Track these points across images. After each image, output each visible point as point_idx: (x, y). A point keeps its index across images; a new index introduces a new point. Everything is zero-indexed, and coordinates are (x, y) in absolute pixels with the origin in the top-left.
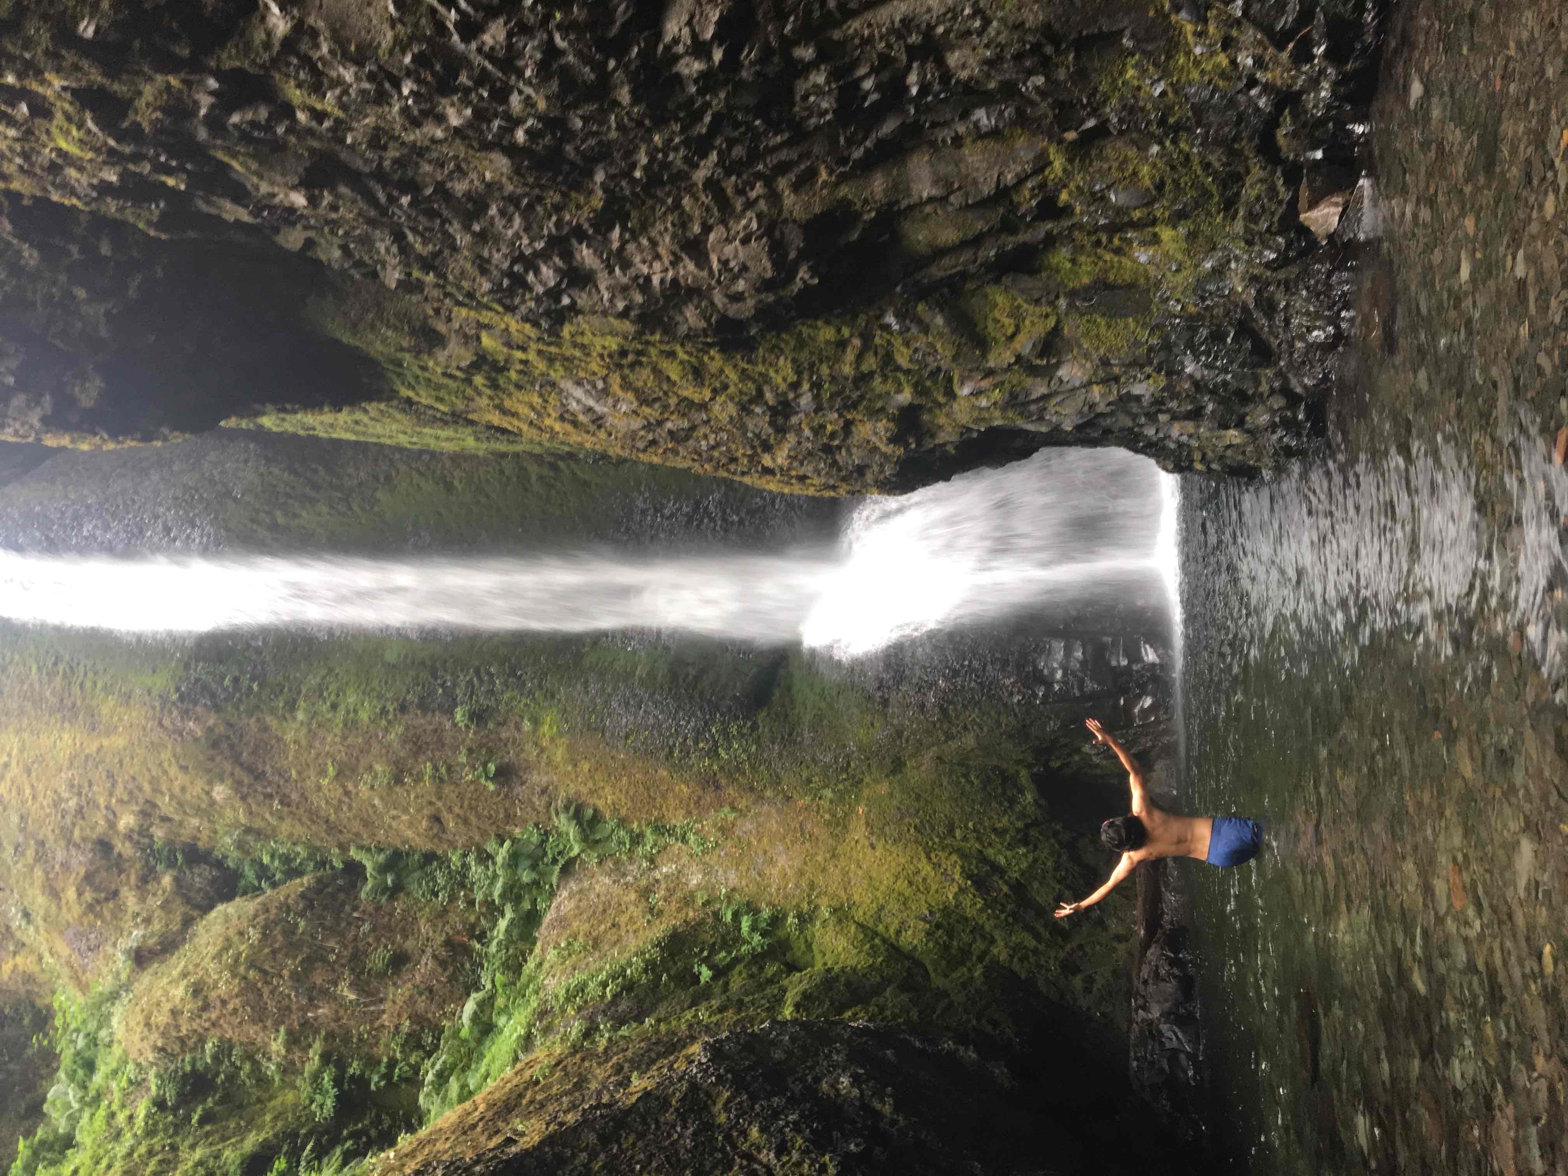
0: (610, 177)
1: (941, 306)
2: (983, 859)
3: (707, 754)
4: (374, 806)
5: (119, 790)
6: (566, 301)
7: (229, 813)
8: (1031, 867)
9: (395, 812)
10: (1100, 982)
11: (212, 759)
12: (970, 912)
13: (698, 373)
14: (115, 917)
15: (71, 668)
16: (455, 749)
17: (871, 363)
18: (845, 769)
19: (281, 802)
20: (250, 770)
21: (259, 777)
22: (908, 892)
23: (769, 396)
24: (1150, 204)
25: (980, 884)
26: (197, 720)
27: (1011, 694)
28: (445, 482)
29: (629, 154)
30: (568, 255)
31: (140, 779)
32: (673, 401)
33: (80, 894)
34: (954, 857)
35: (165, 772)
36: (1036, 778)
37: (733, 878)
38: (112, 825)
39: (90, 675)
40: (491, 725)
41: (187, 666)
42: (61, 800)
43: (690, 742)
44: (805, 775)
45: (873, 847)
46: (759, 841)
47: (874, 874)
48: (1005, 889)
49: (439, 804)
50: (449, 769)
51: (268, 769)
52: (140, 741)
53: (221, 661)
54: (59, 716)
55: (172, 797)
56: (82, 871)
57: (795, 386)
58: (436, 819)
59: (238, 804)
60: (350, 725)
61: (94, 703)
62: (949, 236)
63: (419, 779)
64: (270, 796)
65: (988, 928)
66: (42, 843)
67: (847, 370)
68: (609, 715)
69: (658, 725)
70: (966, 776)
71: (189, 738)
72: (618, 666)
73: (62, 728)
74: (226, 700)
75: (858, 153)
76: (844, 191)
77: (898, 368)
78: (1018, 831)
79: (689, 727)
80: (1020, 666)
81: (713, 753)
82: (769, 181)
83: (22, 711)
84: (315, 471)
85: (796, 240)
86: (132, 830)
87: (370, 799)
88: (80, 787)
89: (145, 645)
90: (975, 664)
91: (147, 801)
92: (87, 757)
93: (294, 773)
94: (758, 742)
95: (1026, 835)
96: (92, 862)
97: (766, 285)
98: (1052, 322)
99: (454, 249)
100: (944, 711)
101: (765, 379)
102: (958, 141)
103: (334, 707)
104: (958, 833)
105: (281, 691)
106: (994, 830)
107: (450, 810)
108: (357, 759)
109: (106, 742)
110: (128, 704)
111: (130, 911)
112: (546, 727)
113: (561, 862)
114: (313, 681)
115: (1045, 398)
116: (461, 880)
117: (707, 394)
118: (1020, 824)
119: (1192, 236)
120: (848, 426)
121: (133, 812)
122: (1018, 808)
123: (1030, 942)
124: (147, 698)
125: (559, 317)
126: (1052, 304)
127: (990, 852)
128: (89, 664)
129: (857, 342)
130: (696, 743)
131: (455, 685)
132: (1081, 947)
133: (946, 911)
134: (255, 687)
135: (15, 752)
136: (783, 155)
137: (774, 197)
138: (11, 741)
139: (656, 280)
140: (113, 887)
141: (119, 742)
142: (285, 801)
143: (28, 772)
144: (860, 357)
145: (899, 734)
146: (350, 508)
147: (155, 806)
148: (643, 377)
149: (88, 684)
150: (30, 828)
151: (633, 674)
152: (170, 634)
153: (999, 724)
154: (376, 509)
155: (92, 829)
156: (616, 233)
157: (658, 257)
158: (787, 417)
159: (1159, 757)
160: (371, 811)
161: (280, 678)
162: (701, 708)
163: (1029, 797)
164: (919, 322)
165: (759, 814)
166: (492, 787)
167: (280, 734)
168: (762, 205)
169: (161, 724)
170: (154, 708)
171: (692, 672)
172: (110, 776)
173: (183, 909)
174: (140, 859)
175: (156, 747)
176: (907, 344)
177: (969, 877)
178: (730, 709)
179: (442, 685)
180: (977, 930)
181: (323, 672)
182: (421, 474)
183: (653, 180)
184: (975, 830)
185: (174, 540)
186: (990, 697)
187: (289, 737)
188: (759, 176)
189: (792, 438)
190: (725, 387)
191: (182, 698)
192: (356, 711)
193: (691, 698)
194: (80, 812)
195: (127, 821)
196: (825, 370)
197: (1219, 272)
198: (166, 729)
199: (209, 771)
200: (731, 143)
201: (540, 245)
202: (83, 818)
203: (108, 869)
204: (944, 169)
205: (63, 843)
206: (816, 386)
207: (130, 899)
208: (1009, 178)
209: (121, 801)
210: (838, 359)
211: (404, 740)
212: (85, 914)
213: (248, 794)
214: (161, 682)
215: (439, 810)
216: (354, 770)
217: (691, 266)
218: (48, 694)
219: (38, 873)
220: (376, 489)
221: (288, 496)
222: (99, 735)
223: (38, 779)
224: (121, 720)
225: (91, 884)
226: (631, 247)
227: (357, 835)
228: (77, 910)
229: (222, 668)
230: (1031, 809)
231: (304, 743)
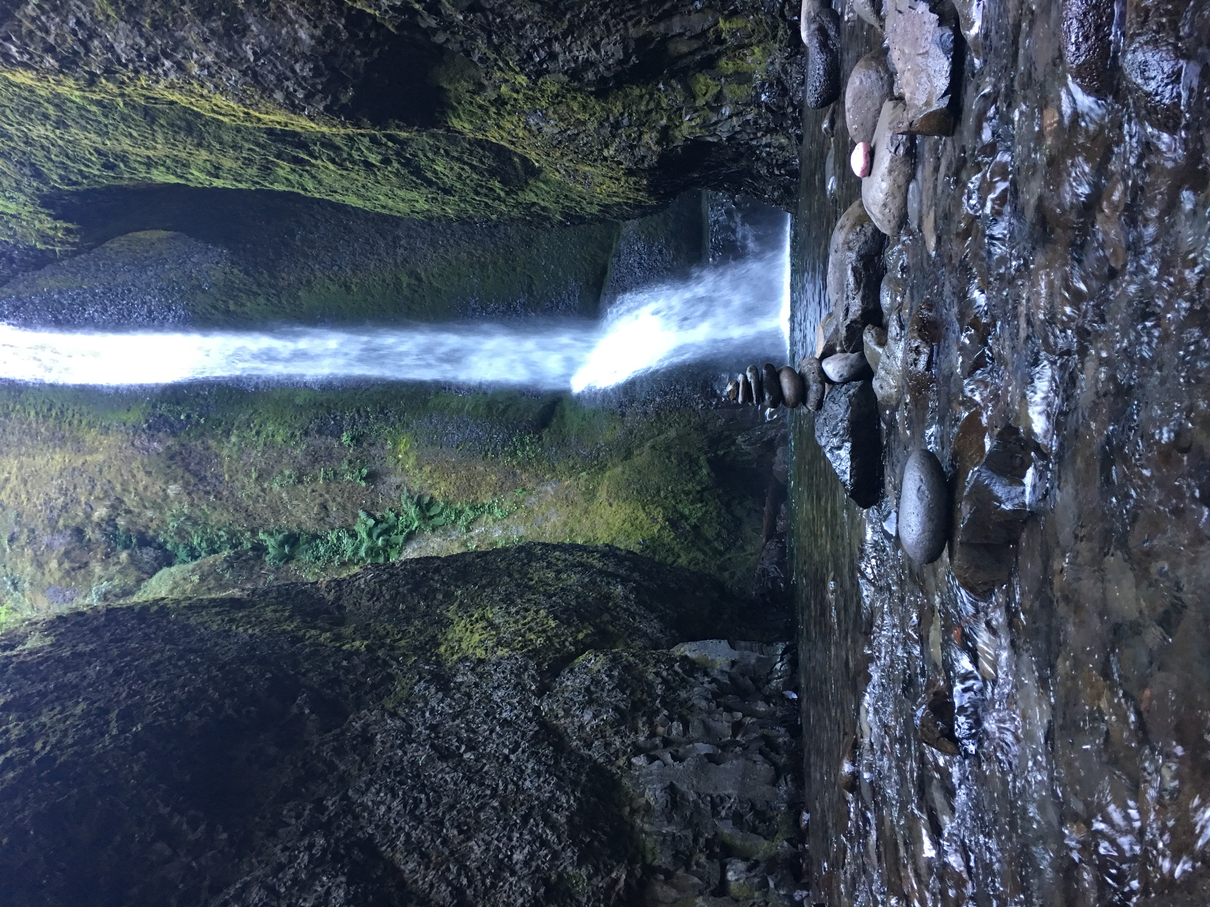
0: (573, 16)
1: (679, 81)
2: (676, 510)
3: (510, 455)
4: (281, 498)
5: (98, 491)
6: (545, 66)
7: (176, 505)
8: (703, 515)
9: (295, 502)
10: (739, 574)
11: (169, 467)
12: (667, 540)
13: (584, 107)
14: (84, 578)
15: (62, 412)
16: (340, 460)
17: (652, 105)
18: (596, 458)
19: (215, 497)
20: (195, 474)
21: (203, 479)
22: (630, 530)
23: (611, 119)
24: (751, 37)
25: (674, 524)
26: (160, 441)
27: (698, 404)
28: (346, 286)
29: (580, 7)
30: (550, 47)
31: (114, 482)
32: (572, 120)
33: (60, 564)
34: (659, 509)
35: (134, 476)
36: (709, 461)
37: (522, 531)
38: (88, 516)
39: (77, 416)
40: (365, 445)
41: (154, 406)
42: (50, 499)
43: (499, 448)
44: (571, 463)
45: (611, 505)
46: (540, 507)
47: (610, 521)
48: (688, 527)
49: (327, 496)
50: (335, 474)
51: (208, 474)
52: (116, 456)
53: (178, 404)
54: (51, 444)
55: (137, 494)
56: (63, 549)
57: (622, 114)
58: (324, 507)
59: (185, 498)
60: (269, 445)
61: (80, 434)
62: (684, 49)
63: (315, 479)
64: (208, 493)
65: (676, 550)
66: (33, 531)
67: (643, 108)
68: (446, 435)
69: (478, 438)
70: (669, 458)
71: (154, 453)
72: (453, 405)
73: (54, 452)
74: (180, 429)
75: (656, 15)
76: (650, 28)
77: (662, 108)
78: (698, 492)
79: (498, 437)
80: (703, 388)
81: (513, 454)
82: (625, 23)
83: (21, 442)
84: (261, 273)
85: (632, 45)
86: (102, 520)
87: (280, 493)
88: (67, 489)
89: (121, 395)
90: (678, 387)
91: (117, 498)
92: (74, 469)
93: (226, 476)
94: (542, 446)
95: (702, 496)
96: (69, 543)
97: (620, 62)
98: (719, 88)
99: (510, 41)
100: (658, 415)
101: (611, 111)
102: (690, 12)
103: (258, 433)
104: (662, 494)
105: (220, 425)
106: (684, 492)
107: (334, 500)
108: (273, 467)
109: (89, 458)
110: (107, 433)
111: (96, 576)
112: (402, 446)
113: (407, 531)
114: (243, 417)
115: (716, 123)
116: (336, 550)
117: (587, 116)
118: (698, 488)
119: (764, 49)
120: (641, 134)
121: (105, 506)
122: (698, 478)
123: (701, 556)
124: (123, 428)
125: (540, 73)
126: (719, 80)
127: (680, 507)
128: (77, 409)
129: (647, 96)
130: (503, 448)
131: (342, 418)
132: (730, 559)
133: (652, 539)
134: (202, 421)
135: (15, 470)
136: (632, 13)
137: (626, 29)
138: (12, 464)
139: (580, 58)
140: (84, 560)
141: (100, 457)
142: (218, 496)
143: (25, 482)
144: (648, 103)
145: (631, 433)
146: (280, 302)
147: (122, 502)
148: (562, 110)
149: (76, 422)
150: (24, 520)
151: (462, 409)
152: (141, 386)
153: (689, 421)
154: (298, 303)
155: (73, 519)
156: (569, 39)
157: (582, 49)
158: (617, 130)
159: (779, 445)
160: (279, 503)
161: (219, 416)
162: (507, 427)
163: (705, 471)
164: (672, 87)
165: (540, 492)
166: (364, 484)
167: (217, 451)
168: (622, 31)
169: (133, 444)
170: (128, 434)
171: (502, 407)
172: (92, 480)
173: (136, 573)
174: (105, 542)
175: (127, 460)
176: (666, 97)
177: (668, 520)
178: (525, 427)
179: (334, 419)
180: (671, 550)
181: (251, 411)
182: (331, 280)
183: (586, 19)
184: (672, 492)
185: (154, 320)
186: (686, 406)
187: (225, 452)
188: (622, 20)
189: (617, 140)
190: (595, 114)
191: (149, 427)
192: (273, 436)
193: (501, 421)
194: (65, 508)
195: (101, 512)
196: (634, 108)
197: (772, 63)
198: (137, 448)
199: (166, 475)
200: (615, 6)
201: (541, 41)
202: (67, 512)
203: (81, 548)
204: (685, 23)
205: (49, 530)
206: (630, 115)
207: (97, 569)
208: (706, 27)
209: (97, 498)
210: (640, 104)
211: (306, 453)
212: (63, 578)
213: (193, 491)
214: (133, 417)
215: (326, 501)
216: (269, 474)
217: (594, 53)
218: (43, 430)
219: (28, 551)
220: (299, 289)
221: (240, 290)
222: (84, 454)
223: (33, 487)
224: (101, 443)
225: (68, 558)
226: (573, 45)
227: (266, 520)
228: (58, 575)
229: (179, 408)
230: (705, 479)
231: (235, 456)
